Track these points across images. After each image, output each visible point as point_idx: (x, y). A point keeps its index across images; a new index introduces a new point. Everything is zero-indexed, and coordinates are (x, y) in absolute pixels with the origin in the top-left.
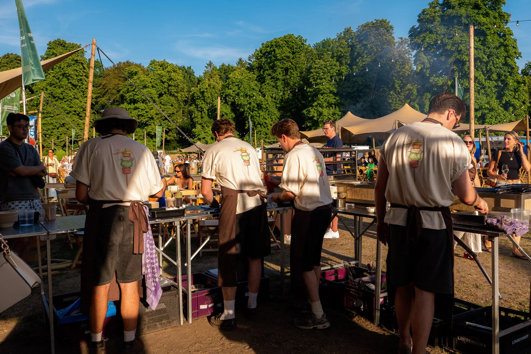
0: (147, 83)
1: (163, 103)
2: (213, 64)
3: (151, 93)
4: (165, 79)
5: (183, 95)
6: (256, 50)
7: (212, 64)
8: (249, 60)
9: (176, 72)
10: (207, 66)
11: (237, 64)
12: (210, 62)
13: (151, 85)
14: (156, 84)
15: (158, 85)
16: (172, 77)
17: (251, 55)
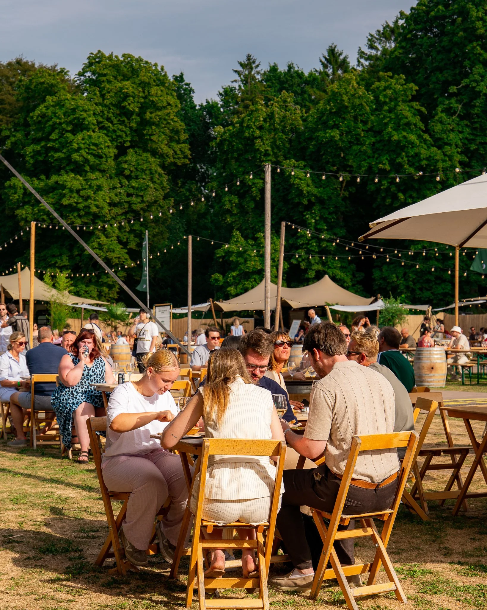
0: (85, 115)
1: (127, 172)
2: (257, 63)
3: (96, 145)
4: (133, 106)
5: (179, 152)
6: (402, 13)
7: (254, 62)
8: (371, 47)
9: (164, 86)
10: (240, 69)
11: (323, 64)
12: (249, 58)
13: (95, 122)
14: (108, 119)
15: (115, 121)
16: (155, 99)
17: (374, 33)
